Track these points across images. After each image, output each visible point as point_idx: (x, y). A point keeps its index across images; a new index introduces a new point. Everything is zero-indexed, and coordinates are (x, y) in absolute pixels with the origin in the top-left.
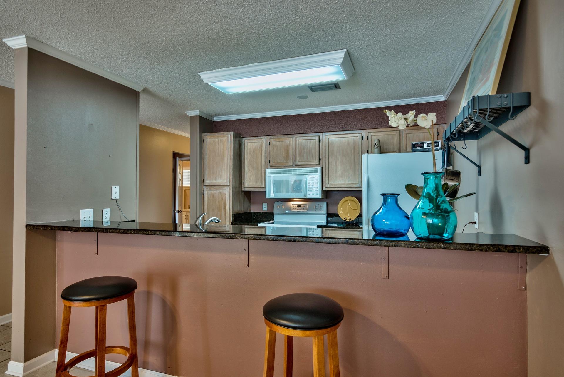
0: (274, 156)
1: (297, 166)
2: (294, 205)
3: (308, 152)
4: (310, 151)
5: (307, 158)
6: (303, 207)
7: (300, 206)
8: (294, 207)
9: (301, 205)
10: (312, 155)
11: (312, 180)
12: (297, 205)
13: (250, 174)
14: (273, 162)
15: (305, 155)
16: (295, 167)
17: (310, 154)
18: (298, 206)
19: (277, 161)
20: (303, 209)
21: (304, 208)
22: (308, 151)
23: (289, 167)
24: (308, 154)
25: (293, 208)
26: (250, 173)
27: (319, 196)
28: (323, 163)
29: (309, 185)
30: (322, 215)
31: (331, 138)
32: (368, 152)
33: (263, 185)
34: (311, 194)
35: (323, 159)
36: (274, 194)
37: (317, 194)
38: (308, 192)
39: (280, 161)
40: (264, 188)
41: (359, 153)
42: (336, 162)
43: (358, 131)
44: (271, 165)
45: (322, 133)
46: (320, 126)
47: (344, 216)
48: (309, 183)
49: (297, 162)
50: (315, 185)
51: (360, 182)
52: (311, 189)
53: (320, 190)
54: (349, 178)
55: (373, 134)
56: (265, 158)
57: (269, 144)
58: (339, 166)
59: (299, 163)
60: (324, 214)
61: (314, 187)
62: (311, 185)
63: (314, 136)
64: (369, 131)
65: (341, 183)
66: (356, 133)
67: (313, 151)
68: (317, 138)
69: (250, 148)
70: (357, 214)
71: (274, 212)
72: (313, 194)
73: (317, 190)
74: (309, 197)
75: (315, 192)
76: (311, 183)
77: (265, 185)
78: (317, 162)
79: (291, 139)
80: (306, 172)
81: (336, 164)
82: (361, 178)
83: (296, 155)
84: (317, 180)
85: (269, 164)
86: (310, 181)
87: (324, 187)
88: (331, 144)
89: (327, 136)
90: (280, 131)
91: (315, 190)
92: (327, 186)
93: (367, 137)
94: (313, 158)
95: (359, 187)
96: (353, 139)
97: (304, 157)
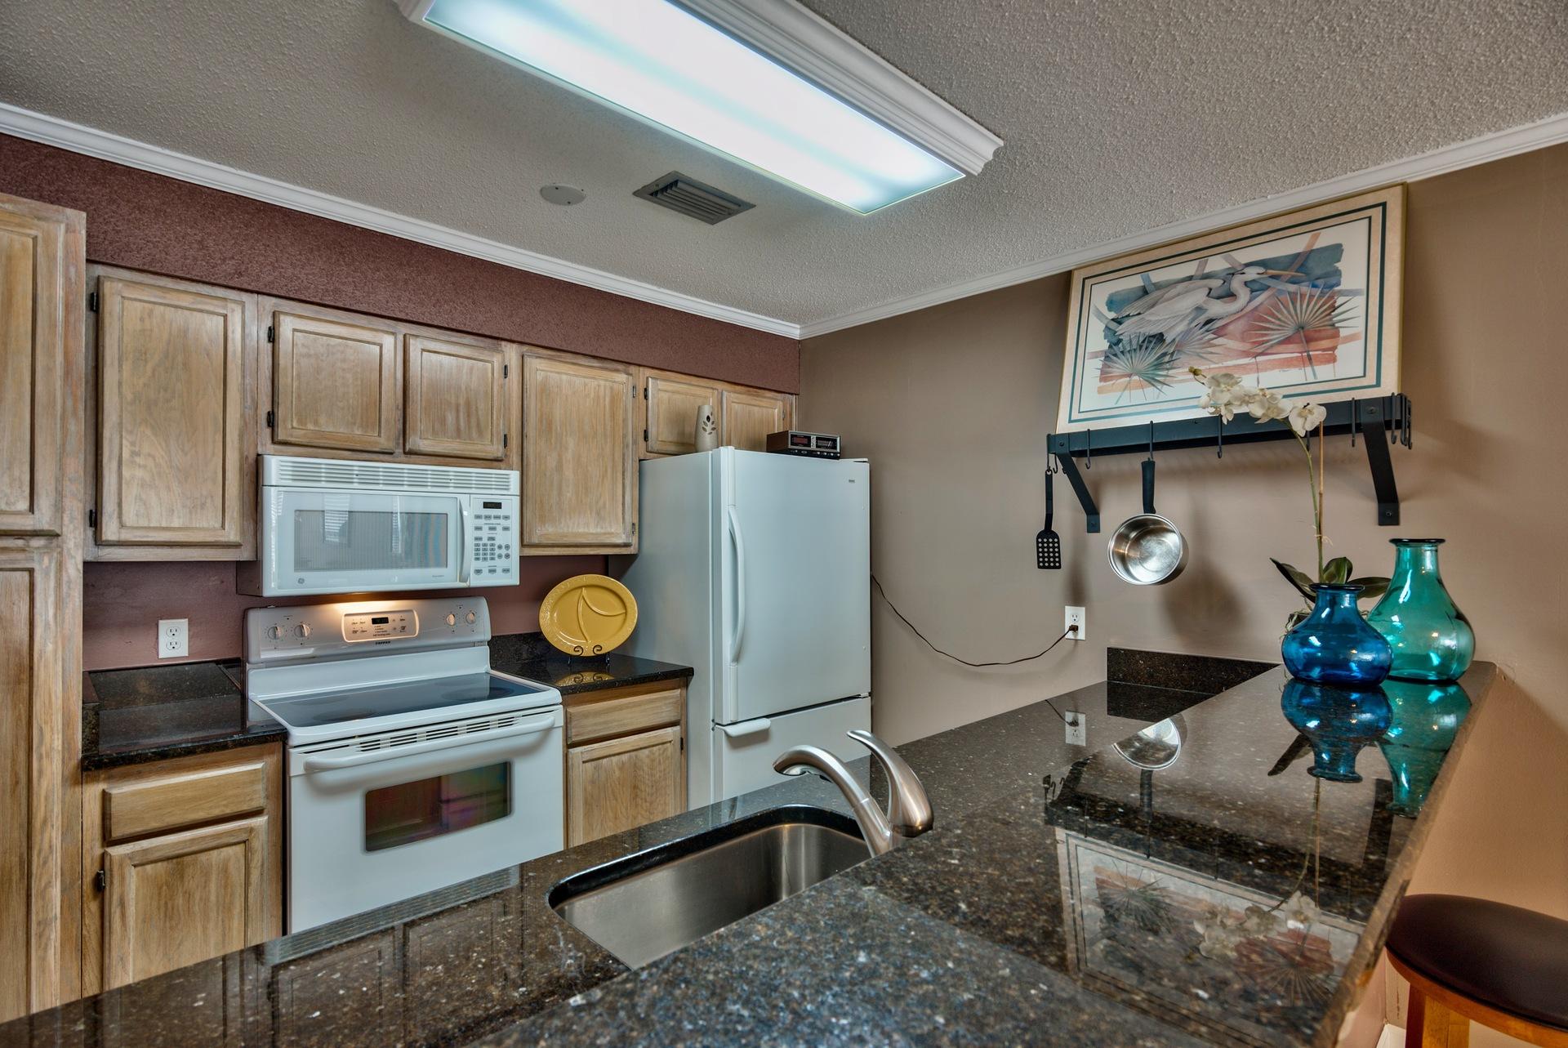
0: (299, 396)
1: (414, 458)
2: (357, 619)
3: (462, 409)
4: (468, 404)
5: (458, 430)
6: (399, 625)
7: (385, 620)
8: (358, 627)
9: (390, 617)
10: (478, 420)
11: (488, 517)
12: (369, 619)
13: (139, 473)
14: (295, 425)
15: (450, 418)
16: (403, 457)
17: (468, 415)
18: (375, 621)
19: (316, 423)
20: (399, 629)
21: (403, 628)
22: (462, 401)
23: (373, 456)
24: (461, 414)
25: (355, 632)
26: (145, 467)
27: (513, 579)
28: (515, 458)
29: (478, 534)
30: (474, 644)
31: (544, 370)
32: (646, 438)
33: (232, 534)
34: (485, 571)
35: (514, 442)
36: (303, 575)
37: (506, 571)
38: (471, 564)
39: (332, 426)
40: (237, 546)
41: (625, 436)
42: (560, 456)
43: (620, 367)
44: (281, 436)
45: (515, 346)
46: (511, 316)
47: (565, 641)
48: (478, 528)
49: (417, 439)
50: (501, 538)
51: (629, 527)
52: (486, 551)
53: (515, 552)
54: (598, 513)
55: (661, 385)
56: (244, 398)
57: (272, 336)
58: (569, 473)
59: (425, 445)
60: (481, 643)
61: (497, 543)
62: (485, 534)
63: (485, 348)
64: (648, 372)
65: (575, 530)
66: (617, 371)
67: (481, 406)
68: (497, 360)
69: (143, 331)
70: (624, 629)
71: (253, 658)
72: (492, 571)
73: (507, 556)
74: (475, 582)
75: (500, 564)
76: (486, 528)
77: (243, 533)
78: (496, 450)
79: (388, 341)
80: (463, 484)
81: (560, 467)
82: (631, 517)
83: (410, 411)
84: (506, 518)
85: (268, 431)
86: (481, 522)
87: (523, 545)
88: (545, 390)
89: (527, 360)
90: (336, 291)
91: (500, 556)
92: (535, 540)
93: (646, 390)
94: (480, 433)
95: (626, 545)
96: (612, 388)
97: (443, 421)
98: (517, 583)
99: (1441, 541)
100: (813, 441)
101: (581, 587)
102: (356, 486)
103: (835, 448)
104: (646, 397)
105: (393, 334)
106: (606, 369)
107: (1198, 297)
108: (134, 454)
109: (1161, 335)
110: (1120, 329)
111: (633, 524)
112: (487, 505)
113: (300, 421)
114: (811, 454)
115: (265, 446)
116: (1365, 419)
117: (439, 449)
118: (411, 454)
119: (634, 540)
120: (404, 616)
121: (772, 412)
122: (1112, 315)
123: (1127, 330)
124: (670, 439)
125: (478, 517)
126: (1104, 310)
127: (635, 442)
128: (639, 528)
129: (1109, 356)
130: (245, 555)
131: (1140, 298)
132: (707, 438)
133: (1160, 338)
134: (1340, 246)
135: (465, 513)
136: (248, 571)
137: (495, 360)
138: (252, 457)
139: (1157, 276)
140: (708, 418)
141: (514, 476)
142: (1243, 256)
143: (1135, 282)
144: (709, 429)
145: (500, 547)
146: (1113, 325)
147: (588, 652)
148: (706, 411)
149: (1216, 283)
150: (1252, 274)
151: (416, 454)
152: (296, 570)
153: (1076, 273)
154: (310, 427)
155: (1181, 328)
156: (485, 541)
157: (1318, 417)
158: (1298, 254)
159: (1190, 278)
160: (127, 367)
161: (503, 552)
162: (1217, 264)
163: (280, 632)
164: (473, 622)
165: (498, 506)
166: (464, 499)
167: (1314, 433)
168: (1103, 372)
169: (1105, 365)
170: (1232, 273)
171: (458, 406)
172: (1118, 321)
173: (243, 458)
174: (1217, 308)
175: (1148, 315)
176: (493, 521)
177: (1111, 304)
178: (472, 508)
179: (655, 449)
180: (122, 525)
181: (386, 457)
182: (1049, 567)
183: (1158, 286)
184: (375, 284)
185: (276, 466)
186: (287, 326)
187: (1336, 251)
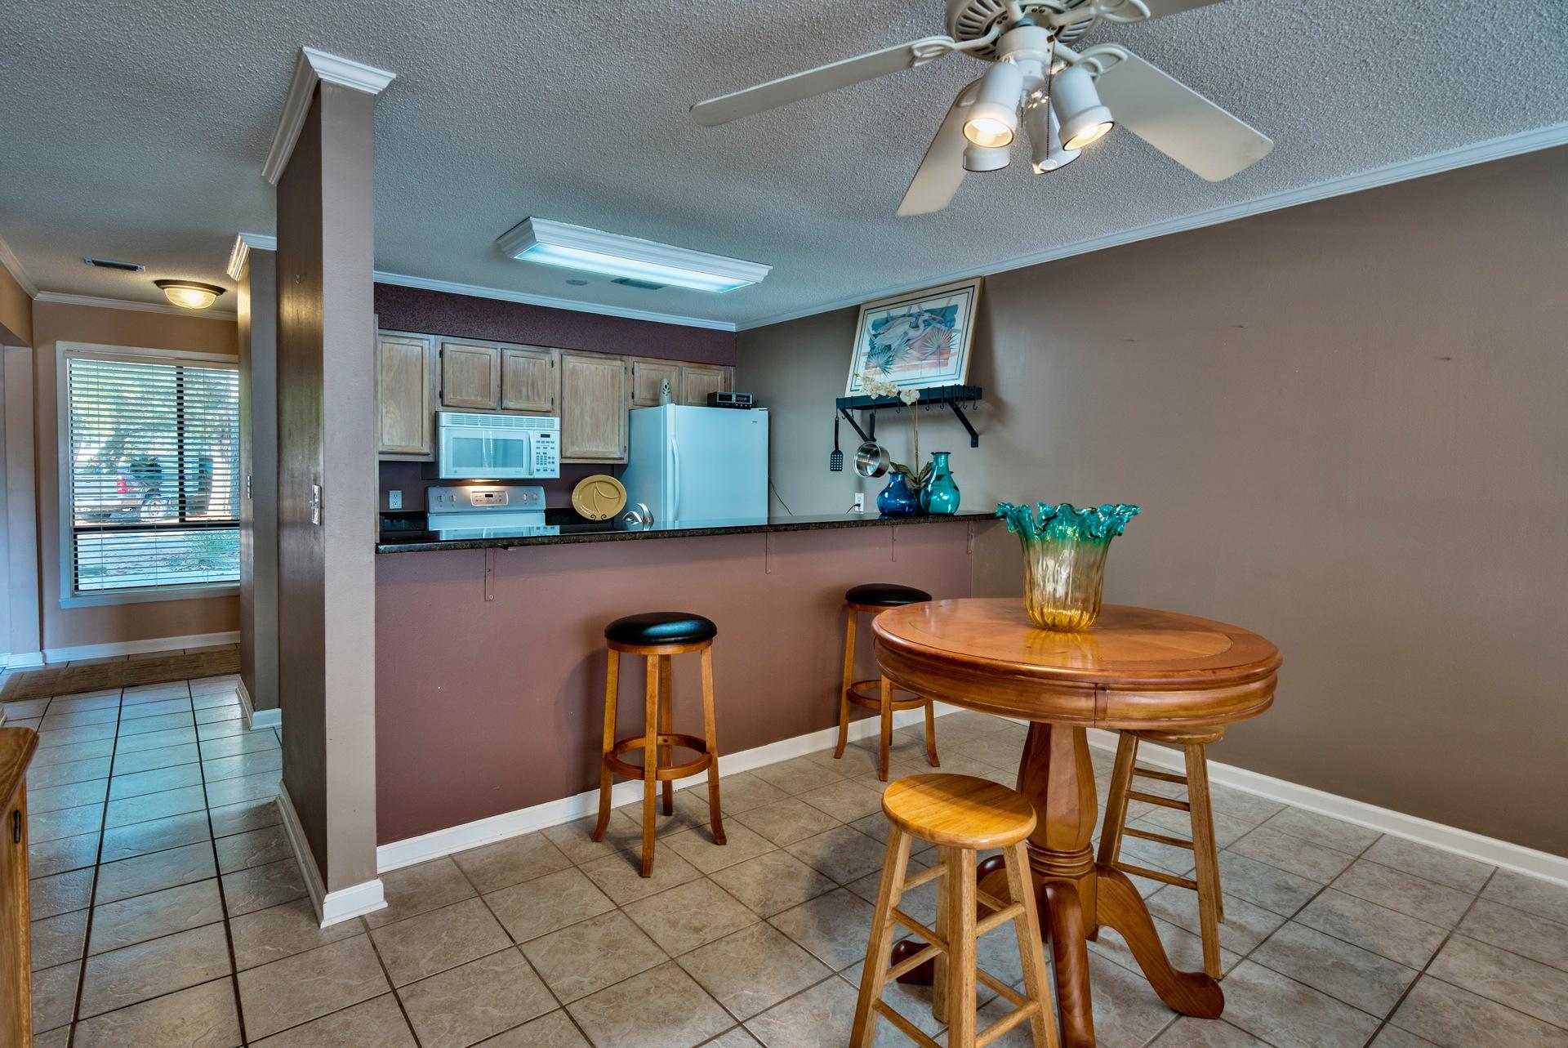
0: (453, 383)
1: (506, 412)
2: (479, 494)
3: (530, 384)
4: (533, 383)
5: (528, 397)
6: (499, 499)
7: (491, 496)
8: (478, 498)
9: (494, 494)
10: (538, 390)
11: (543, 442)
12: (484, 494)
13: (389, 421)
14: (452, 397)
15: (524, 390)
16: (500, 412)
17: (533, 387)
18: (486, 496)
19: (461, 395)
20: (499, 501)
21: (501, 500)
22: (530, 380)
23: (487, 411)
24: (529, 387)
25: (477, 501)
26: (391, 418)
27: (556, 475)
28: (558, 410)
29: (538, 451)
30: (536, 511)
31: (573, 362)
32: (633, 397)
33: (426, 449)
34: (542, 470)
35: (557, 402)
36: (457, 469)
37: (552, 470)
38: (535, 466)
39: (469, 396)
40: (427, 455)
41: (620, 397)
42: (582, 409)
43: (618, 357)
44: (446, 402)
45: (557, 350)
46: (555, 335)
47: (585, 511)
48: (538, 448)
49: (508, 402)
50: (550, 453)
51: (622, 449)
52: (542, 459)
53: (557, 461)
54: (604, 441)
55: (642, 366)
56: (430, 385)
57: (441, 354)
58: (587, 418)
59: (511, 405)
60: (540, 511)
61: (548, 455)
62: (542, 451)
63: (541, 352)
64: (634, 359)
65: (591, 450)
66: (615, 359)
67: (539, 383)
68: (547, 358)
69: (390, 356)
70: (619, 506)
71: (431, 511)
72: (546, 470)
73: (553, 463)
74: (537, 475)
75: (549, 467)
76: (542, 448)
77: (430, 450)
78: (548, 406)
79: (493, 352)
80: (531, 425)
81: (582, 415)
82: (624, 442)
83: (504, 388)
84: (553, 442)
85: (440, 400)
86: (539, 445)
87: (562, 457)
88: (573, 372)
89: (564, 357)
90: (470, 330)
91: (549, 463)
92: (568, 455)
93: (633, 369)
94: (539, 397)
95: (621, 459)
96: (612, 370)
97: (520, 392)
98: (559, 477)
99: (949, 453)
100: (734, 398)
101: (595, 482)
102: (479, 426)
103: (749, 401)
104: (633, 373)
105: (496, 349)
106: (610, 359)
107: (906, 327)
108: (387, 412)
109: (890, 345)
110: (876, 341)
111: (625, 447)
112: (542, 436)
113: (454, 395)
114: (732, 406)
115: (441, 408)
116: (946, 396)
117: (518, 407)
118: (505, 410)
119: (626, 456)
120: (501, 494)
121: (714, 379)
122: (873, 332)
123: (877, 341)
124: (648, 397)
125: (538, 442)
126: (871, 328)
127: (626, 399)
128: (629, 449)
129: (870, 355)
130: (430, 459)
131: (884, 324)
132: (665, 397)
133: (889, 347)
134: (957, 306)
135: (531, 440)
136: (432, 467)
137: (547, 359)
138: (433, 412)
139: (894, 313)
140: (666, 386)
141: (557, 420)
142: (927, 306)
143: (883, 315)
144: (666, 392)
145: (549, 458)
146: (873, 338)
147: (599, 518)
148: (665, 382)
149: (913, 319)
150: (927, 316)
151: (507, 409)
152: (454, 466)
153: (862, 307)
154: (458, 397)
155: (898, 343)
156: (542, 454)
157: (916, 396)
158: (943, 308)
159: (904, 315)
160: (384, 373)
161: (551, 460)
162: (915, 309)
163: (443, 498)
164: (536, 499)
165: (548, 436)
166: (531, 432)
167: (913, 404)
168: (867, 364)
169: (868, 361)
170: (920, 315)
171: (528, 383)
172: (875, 336)
173: (430, 413)
174: (913, 333)
175: (887, 335)
176: (546, 444)
177: (875, 326)
178: (535, 436)
179: (638, 403)
180: (383, 445)
181: (493, 412)
182: (836, 470)
183: (893, 319)
184: (488, 324)
185: (445, 418)
186: (449, 348)
187: (956, 307)
